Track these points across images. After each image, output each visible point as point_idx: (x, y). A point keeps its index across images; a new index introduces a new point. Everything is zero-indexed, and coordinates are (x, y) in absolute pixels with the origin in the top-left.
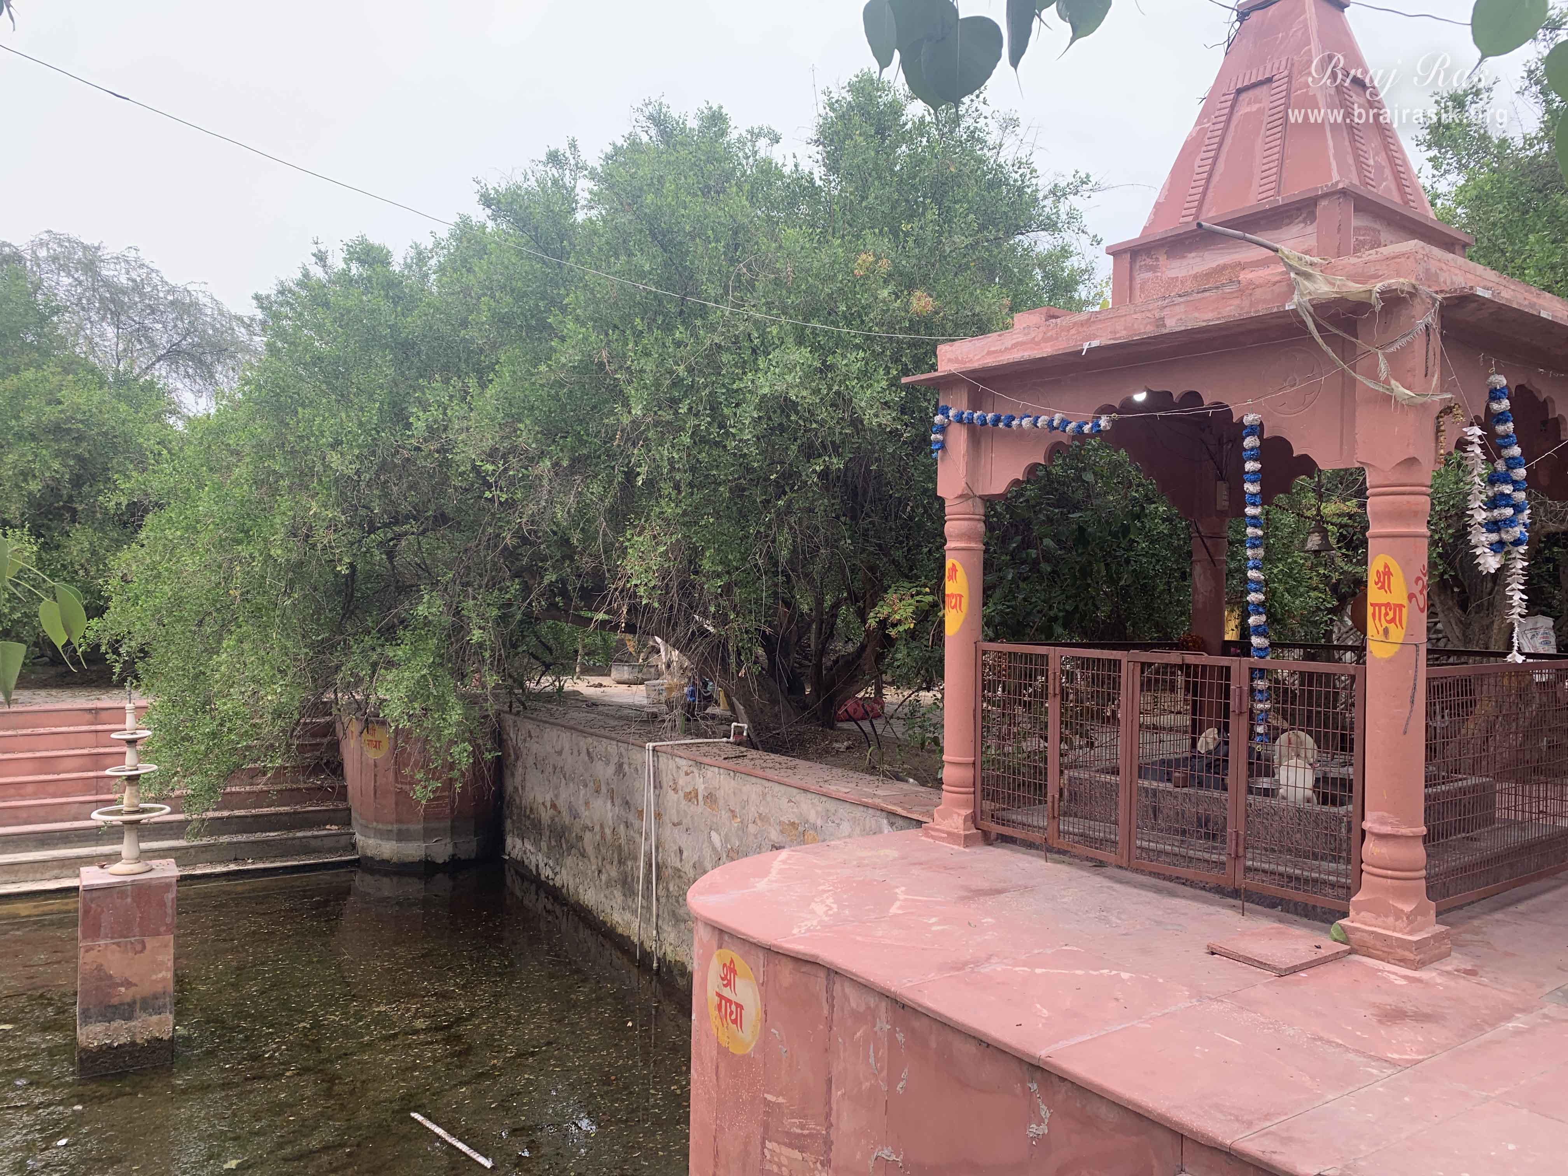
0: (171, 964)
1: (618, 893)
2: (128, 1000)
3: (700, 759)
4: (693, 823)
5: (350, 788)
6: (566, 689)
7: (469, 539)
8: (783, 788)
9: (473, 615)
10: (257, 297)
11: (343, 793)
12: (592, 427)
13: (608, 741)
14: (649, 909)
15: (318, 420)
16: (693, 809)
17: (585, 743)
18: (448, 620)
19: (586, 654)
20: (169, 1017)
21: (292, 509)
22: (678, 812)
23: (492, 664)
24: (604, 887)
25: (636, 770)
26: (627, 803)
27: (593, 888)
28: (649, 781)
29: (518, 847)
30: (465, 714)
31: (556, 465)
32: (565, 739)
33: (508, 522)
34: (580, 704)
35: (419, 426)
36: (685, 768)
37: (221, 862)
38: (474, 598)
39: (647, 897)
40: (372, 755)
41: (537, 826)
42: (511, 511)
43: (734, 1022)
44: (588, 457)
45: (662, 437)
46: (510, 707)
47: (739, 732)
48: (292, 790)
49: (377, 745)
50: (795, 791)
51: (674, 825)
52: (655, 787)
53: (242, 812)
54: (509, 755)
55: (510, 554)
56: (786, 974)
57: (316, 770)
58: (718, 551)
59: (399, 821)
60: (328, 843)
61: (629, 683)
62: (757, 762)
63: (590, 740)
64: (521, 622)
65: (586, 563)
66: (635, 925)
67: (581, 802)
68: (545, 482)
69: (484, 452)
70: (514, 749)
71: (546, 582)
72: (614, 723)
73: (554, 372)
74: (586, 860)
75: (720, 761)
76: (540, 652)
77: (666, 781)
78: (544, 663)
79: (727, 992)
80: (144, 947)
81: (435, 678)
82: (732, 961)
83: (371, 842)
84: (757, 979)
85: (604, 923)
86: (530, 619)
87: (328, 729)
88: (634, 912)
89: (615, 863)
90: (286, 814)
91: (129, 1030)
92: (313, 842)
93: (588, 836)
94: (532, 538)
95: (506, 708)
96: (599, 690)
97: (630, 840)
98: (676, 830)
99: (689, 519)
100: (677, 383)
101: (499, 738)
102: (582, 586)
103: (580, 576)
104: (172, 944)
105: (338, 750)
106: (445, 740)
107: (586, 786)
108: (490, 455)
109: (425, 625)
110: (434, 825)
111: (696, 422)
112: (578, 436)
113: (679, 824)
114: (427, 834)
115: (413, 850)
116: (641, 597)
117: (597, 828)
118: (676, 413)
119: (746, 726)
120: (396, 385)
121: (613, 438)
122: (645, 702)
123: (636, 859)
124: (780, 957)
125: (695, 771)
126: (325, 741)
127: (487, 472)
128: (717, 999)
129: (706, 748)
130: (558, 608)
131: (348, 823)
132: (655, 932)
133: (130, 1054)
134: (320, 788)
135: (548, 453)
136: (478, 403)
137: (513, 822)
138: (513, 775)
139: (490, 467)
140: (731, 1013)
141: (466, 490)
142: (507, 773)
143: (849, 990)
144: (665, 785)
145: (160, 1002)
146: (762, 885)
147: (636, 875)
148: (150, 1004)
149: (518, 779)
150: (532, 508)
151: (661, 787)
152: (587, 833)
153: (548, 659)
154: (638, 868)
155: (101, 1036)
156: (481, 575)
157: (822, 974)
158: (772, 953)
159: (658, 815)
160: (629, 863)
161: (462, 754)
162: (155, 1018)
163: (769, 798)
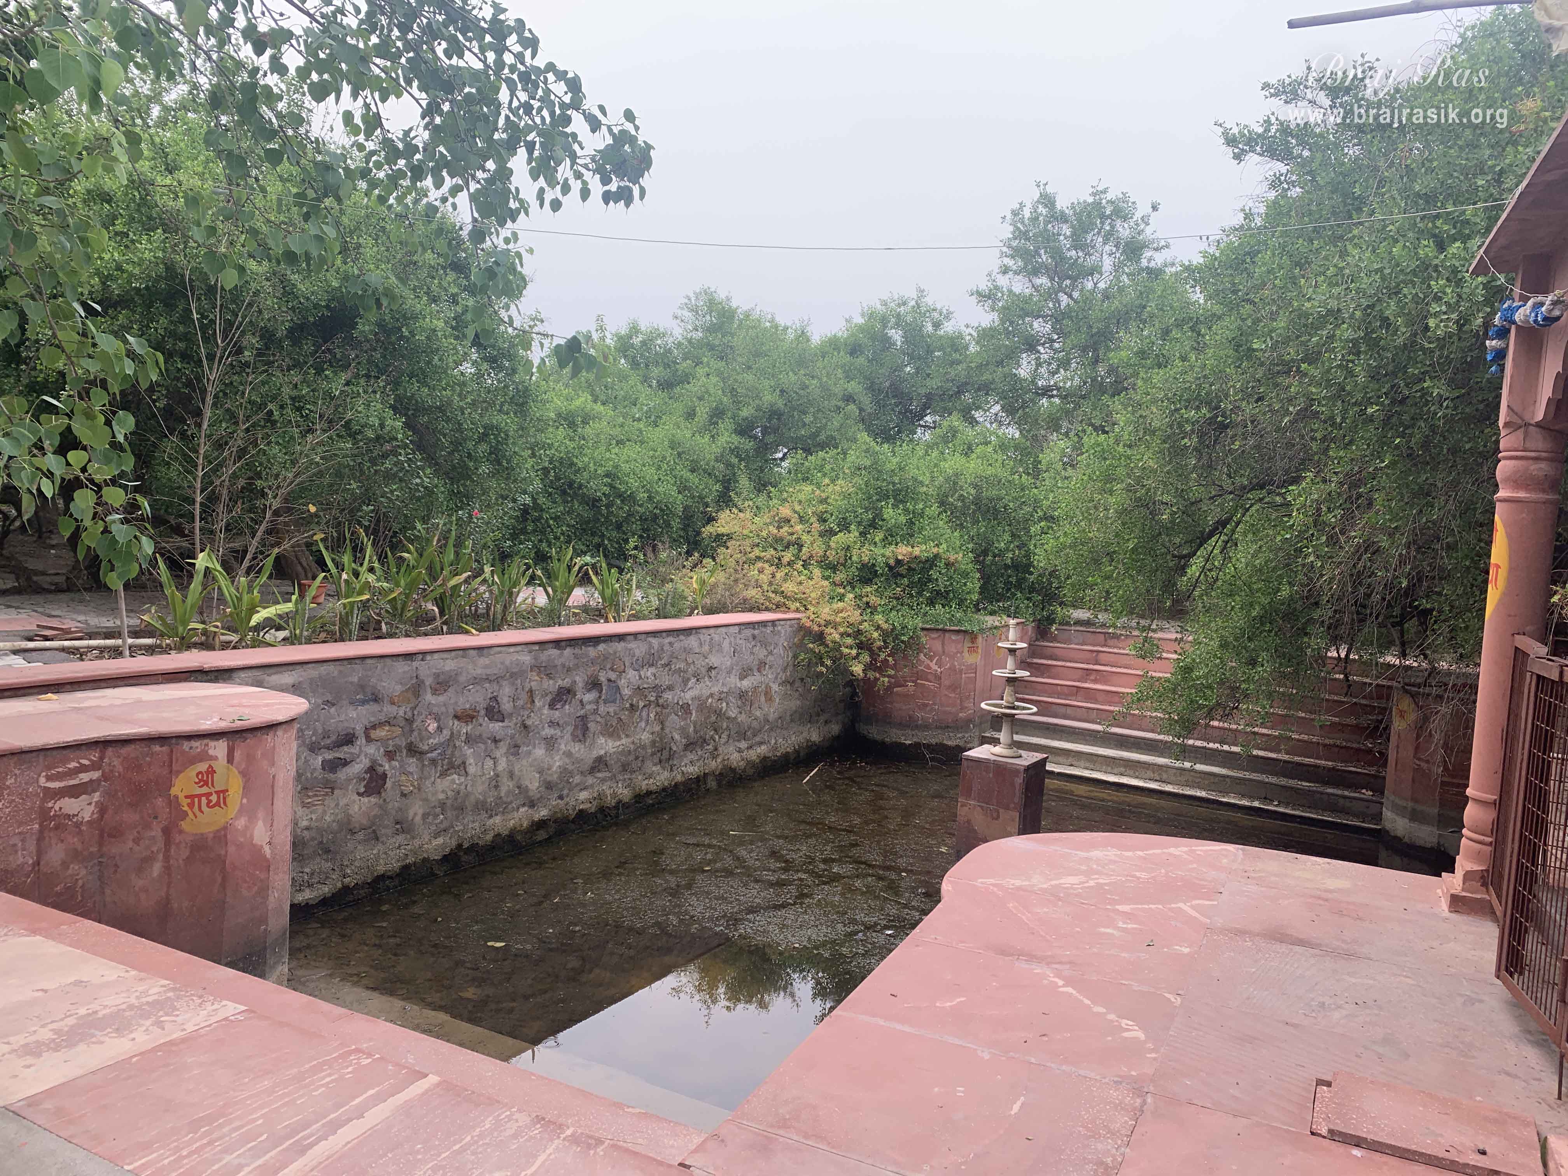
37: (1249, 797)
40: (1397, 724)
48: (1344, 748)
49: (1403, 715)
57: (1374, 733)
59: (1415, 800)
60: (1356, 806)
80: (998, 817)
83: (1392, 815)
90: (1326, 768)
92: (1342, 803)
115: (1429, 836)
131: (1381, 792)
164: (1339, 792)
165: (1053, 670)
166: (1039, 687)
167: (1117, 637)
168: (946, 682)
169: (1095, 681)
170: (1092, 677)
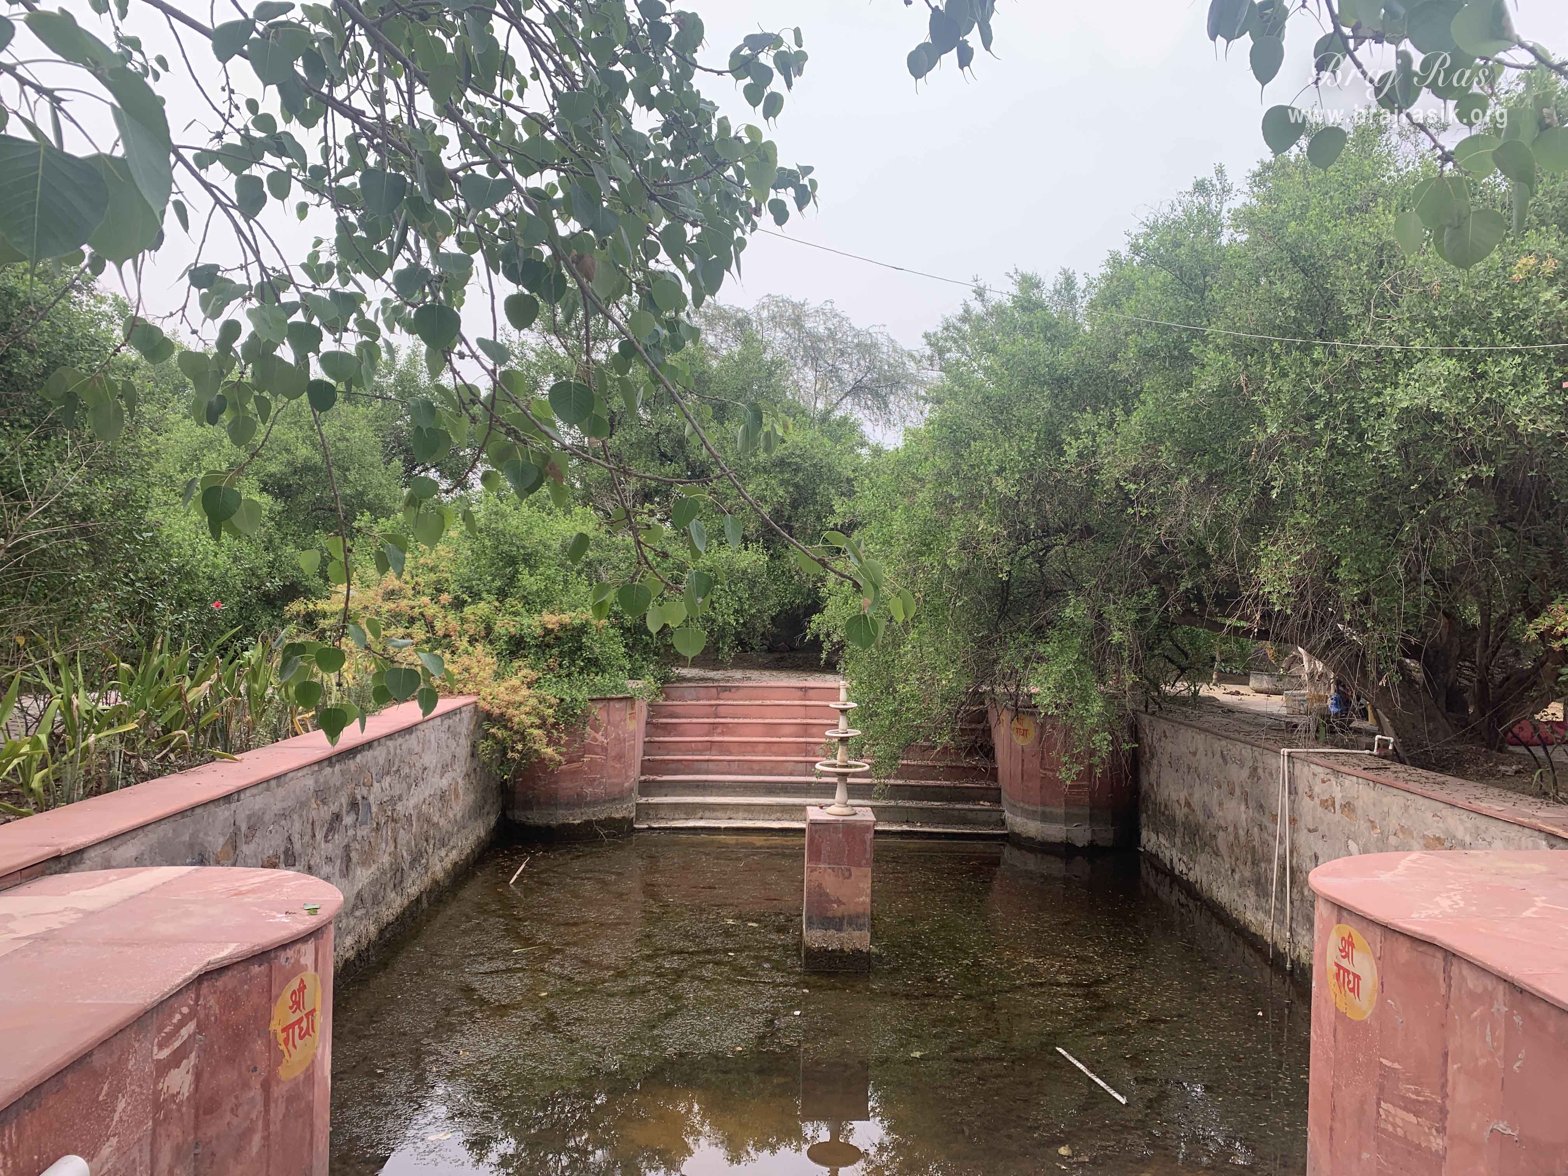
0: (869, 891)
1: (1251, 893)
2: (839, 914)
3: (1337, 767)
4: (1329, 830)
5: (1000, 770)
6: (1201, 693)
7: (1111, 549)
8: (1427, 801)
9: (1114, 618)
10: (926, 336)
11: (993, 774)
12: (1229, 445)
13: (1242, 745)
14: (1283, 911)
15: (987, 451)
16: (1329, 816)
17: (1220, 745)
18: (1090, 622)
19: (1223, 661)
20: (867, 934)
21: (964, 526)
22: (1314, 818)
23: (1130, 662)
24: (1237, 885)
25: (1271, 774)
26: (1261, 806)
27: (1226, 886)
28: (1284, 786)
29: (1152, 841)
30: (1105, 706)
31: (1195, 479)
32: (1200, 741)
33: (1147, 533)
34: (1215, 710)
35: (1072, 453)
36: (1322, 776)
37: (895, 822)
38: (1115, 603)
39: (1281, 898)
40: (1020, 741)
41: (1171, 821)
42: (1150, 523)
43: (1352, 990)
44: (1224, 473)
45: (1298, 451)
46: (1146, 707)
47: (1383, 745)
48: (952, 767)
49: (1025, 733)
50: (1442, 805)
51: (1309, 831)
52: (1290, 793)
53: (913, 782)
54: (1145, 753)
55: (1150, 563)
56: (1404, 952)
57: (971, 752)
58: (1356, 559)
59: (1043, 804)
60: (982, 817)
61: (1268, 693)
62: (1400, 775)
63: (1224, 743)
64: (1159, 626)
65: (1221, 571)
66: (1268, 925)
67: (1215, 802)
68: (1183, 498)
69: (1127, 472)
70: (1150, 747)
71: (1181, 589)
72: (1248, 728)
73: (1194, 397)
74: (1219, 859)
75: (1359, 771)
76: (1175, 657)
77: (1302, 787)
78: (1179, 667)
79: (1345, 963)
80: (850, 875)
81: (1080, 673)
82: (1350, 935)
83: (1018, 819)
84: (1374, 953)
85: (1237, 921)
86: (1166, 624)
87: (982, 716)
88: (1267, 913)
89: (1249, 863)
90: (948, 787)
91: (839, 939)
92: (970, 815)
93: (1221, 835)
94: (1170, 547)
95: (1142, 708)
96: (1235, 698)
97: (1264, 843)
98: (1312, 835)
99: (1326, 529)
100: (1314, 399)
101: (1135, 732)
102: (1217, 592)
103: (1215, 583)
104: (870, 875)
105: (990, 736)
106: (1087, 729)
107: (1220, 787)
108: (1134, 475)
109: (1071, 626)
110: (1075, 810)
111: (1333, 436)
112: (1215, 453)
113: (1315, 830)
114: (1068, 819)
115: (1056, 832)
116: (1274, 604)
117: (1231, 829)
118: (1312, 429)
119: (1392, 740)
120: (1051, 415)
121: (1249, 455)
122: (1284, 711)
123: (1270, 861)
124: (1397, 935)
125: (1332, 778)
126: (980, 726)
127: (1130, 490)
128: (1335, 968)
129: (1344, 757)
130: (1194, 614)
131: (998, 801)
132: (1288, 934)
133: (840, 958)
134: (975, 768)
135: (1187, 470)
136: (1124, 429)
137: (1148, 816)
138: (1148, 772)
139: (1133, 487)
140: (1349, 982)
141: (1110, 504)
142: (1143, 769)
143: (1466, 971)
144: (1300, 791)
145: (861, 921)
146: (1386, 877)
147: (1269, 877)
148: (853, 921)
149: (1153, 777)
150: (1170, 521)
151: (1296, 793)
152: (1221, 833)
153: (1184, 663)
154: (1272, 870)
155: (820, 940)
156: (1121, 582)
157: (1439, 955)
158: (1388, 930)
159: (1293, 821)
160: (1263, 865)
161: (1102, 742)
162: (857, 933)
163: (1412, 811)
164: (966, 807)
165: (681, 728)
166: (672, 746)
167: (729, 689)
168: (612, 753)
169: (722, 734)
170: (719, 731)
